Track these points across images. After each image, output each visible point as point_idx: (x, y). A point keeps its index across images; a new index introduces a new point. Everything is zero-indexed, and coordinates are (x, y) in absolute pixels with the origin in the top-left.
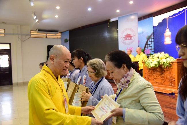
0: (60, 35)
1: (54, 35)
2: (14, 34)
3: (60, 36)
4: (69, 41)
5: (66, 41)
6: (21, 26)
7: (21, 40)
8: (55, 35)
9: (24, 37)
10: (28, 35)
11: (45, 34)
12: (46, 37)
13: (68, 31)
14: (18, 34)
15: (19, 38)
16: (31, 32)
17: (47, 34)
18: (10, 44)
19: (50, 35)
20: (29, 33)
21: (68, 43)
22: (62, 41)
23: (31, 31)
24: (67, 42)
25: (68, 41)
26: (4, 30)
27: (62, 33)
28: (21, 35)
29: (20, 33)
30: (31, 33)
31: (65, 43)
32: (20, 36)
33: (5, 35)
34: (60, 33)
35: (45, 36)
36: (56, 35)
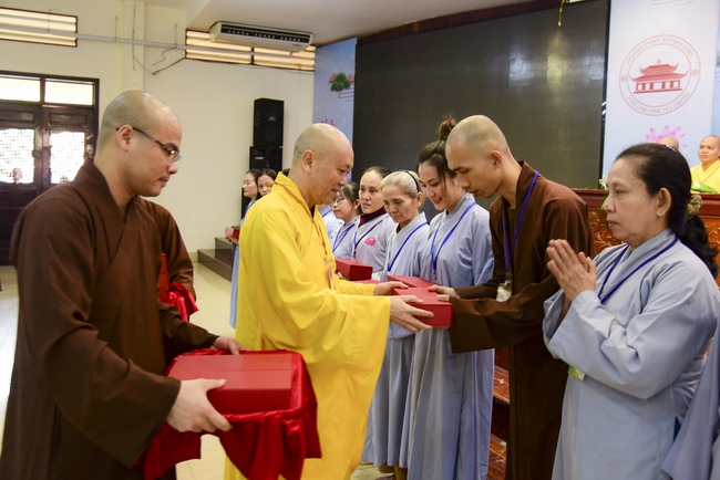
0: (312, 55)
1: (288, 53)
2: (115, 40)
3: (312, 63)
4: (352, 86)
5: (339, 84)
6: (146, 4)
7: (144, 68)
8: (291, 56)
9: (156, 54)
10: (174, 47)
11: (249, 49)
12: (253, 62)
13: (354, 42)
14: (133, 42)
15: (134, 57)
16: (189, 34)
17: (256, 50)
18: (96, 82)
19: (268, 54)
20: (181, 41)
21: (349, 94)
22: (316, 84)
23: (187, 30)
24: (344, 91)
25: (347, 87)
26: (74, 20)
27: (319, 46)
28: (145, 46)
29: (140, 36)
30: (189, 42)
31: (335, 93)
32: (140, 50)
33: (76, 41)
34: (313, 48)
35: (249, 57)
36: (294, 54)
